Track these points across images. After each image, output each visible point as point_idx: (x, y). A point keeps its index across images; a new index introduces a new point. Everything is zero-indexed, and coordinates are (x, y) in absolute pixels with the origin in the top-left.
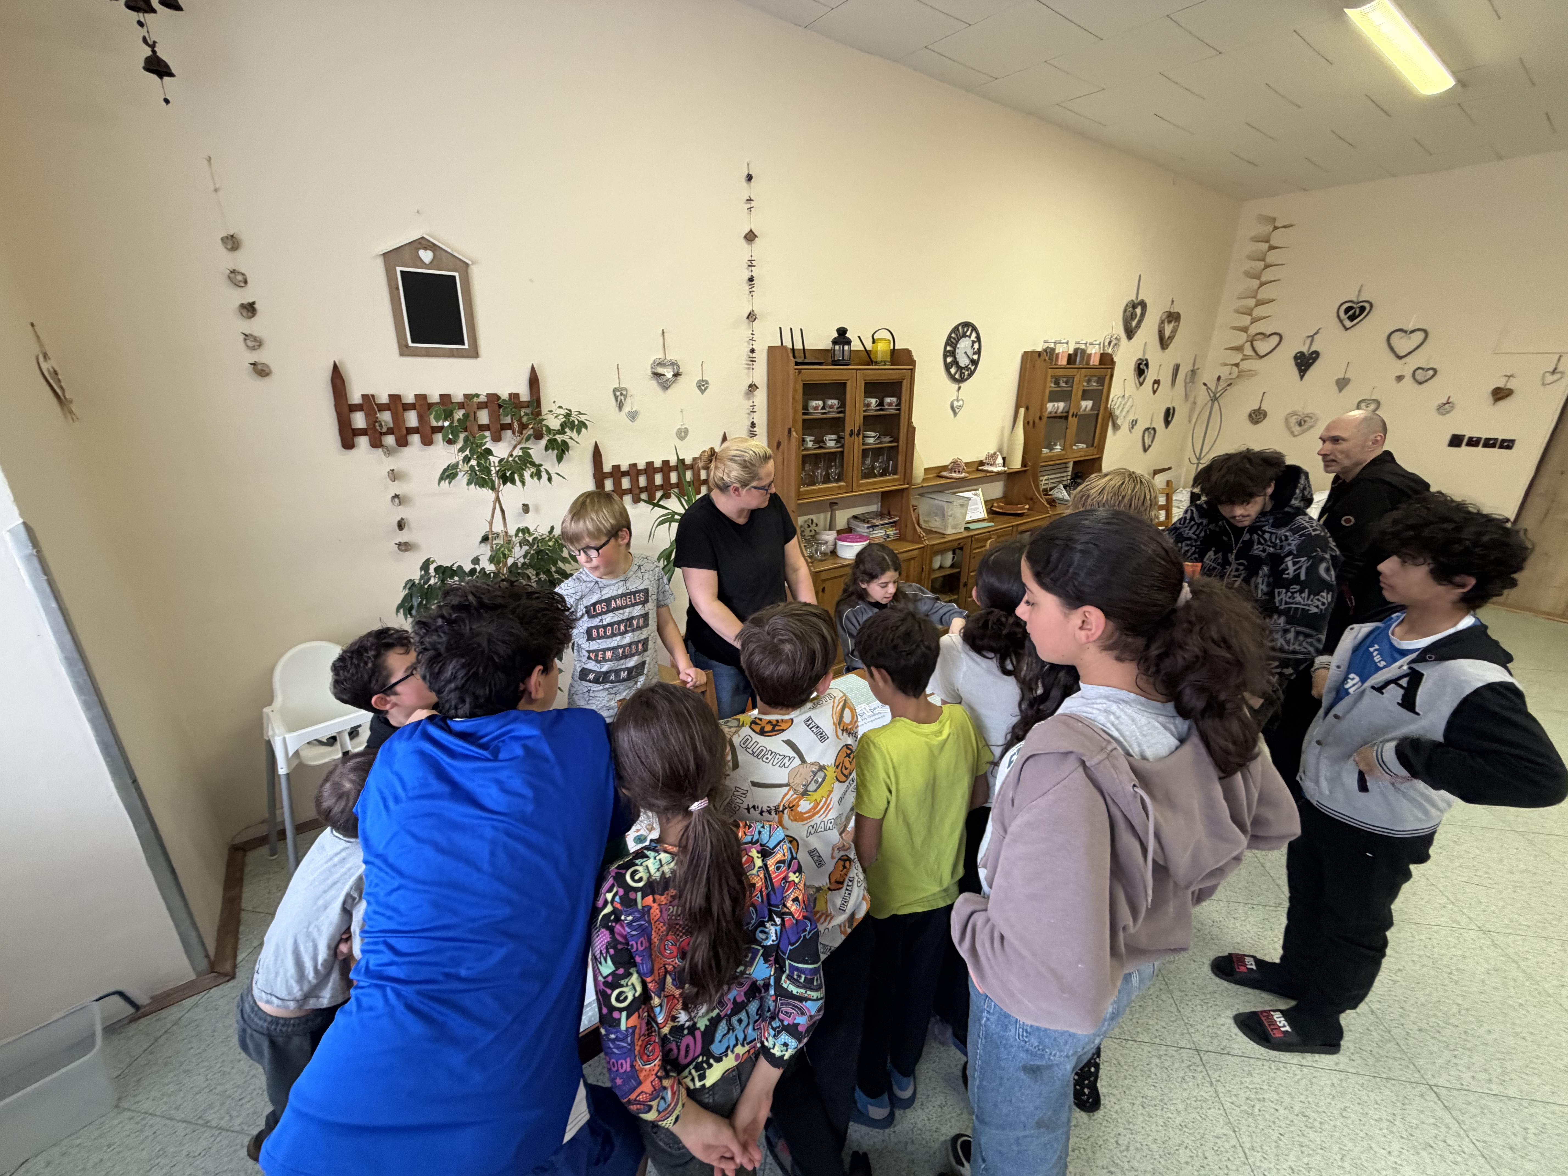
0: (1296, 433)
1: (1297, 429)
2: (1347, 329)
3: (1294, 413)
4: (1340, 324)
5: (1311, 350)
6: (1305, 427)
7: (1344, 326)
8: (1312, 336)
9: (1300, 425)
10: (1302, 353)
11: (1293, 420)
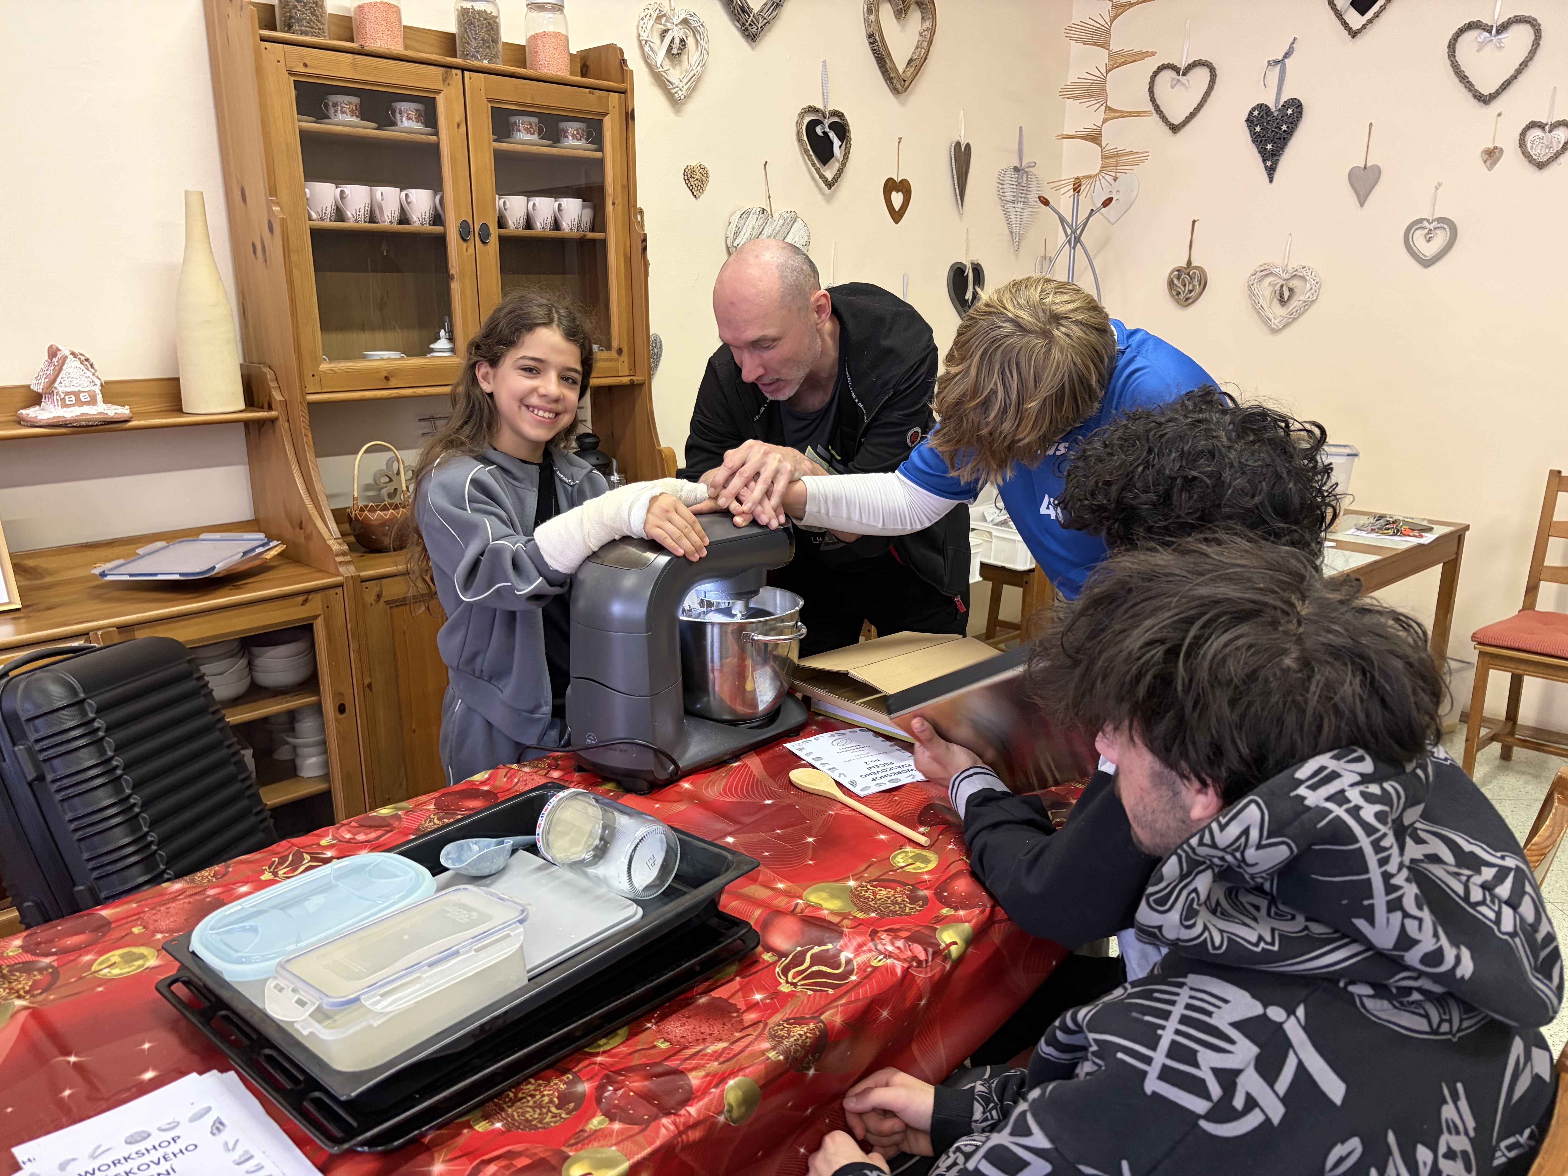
0: (1276, 323)
1: (1278, 312)
2: (1354, 34)
3: (1266, 272)
4: (1338, 23)
5: (1284, 98)
6: (1294, 304)
7: (1346, 25)
8: (1280, 62)
9: (1282, 301)
10: (1262, 108)
11: (1266, 290)
